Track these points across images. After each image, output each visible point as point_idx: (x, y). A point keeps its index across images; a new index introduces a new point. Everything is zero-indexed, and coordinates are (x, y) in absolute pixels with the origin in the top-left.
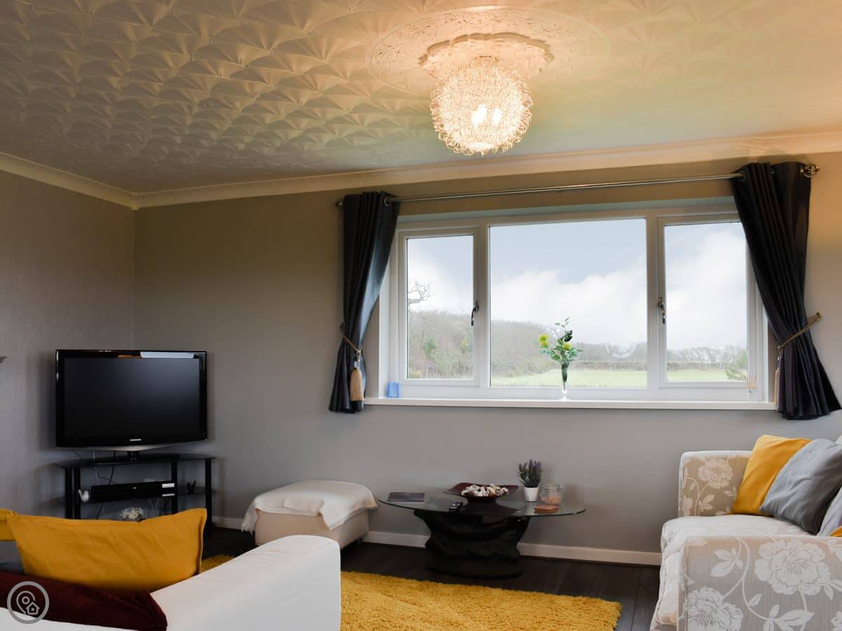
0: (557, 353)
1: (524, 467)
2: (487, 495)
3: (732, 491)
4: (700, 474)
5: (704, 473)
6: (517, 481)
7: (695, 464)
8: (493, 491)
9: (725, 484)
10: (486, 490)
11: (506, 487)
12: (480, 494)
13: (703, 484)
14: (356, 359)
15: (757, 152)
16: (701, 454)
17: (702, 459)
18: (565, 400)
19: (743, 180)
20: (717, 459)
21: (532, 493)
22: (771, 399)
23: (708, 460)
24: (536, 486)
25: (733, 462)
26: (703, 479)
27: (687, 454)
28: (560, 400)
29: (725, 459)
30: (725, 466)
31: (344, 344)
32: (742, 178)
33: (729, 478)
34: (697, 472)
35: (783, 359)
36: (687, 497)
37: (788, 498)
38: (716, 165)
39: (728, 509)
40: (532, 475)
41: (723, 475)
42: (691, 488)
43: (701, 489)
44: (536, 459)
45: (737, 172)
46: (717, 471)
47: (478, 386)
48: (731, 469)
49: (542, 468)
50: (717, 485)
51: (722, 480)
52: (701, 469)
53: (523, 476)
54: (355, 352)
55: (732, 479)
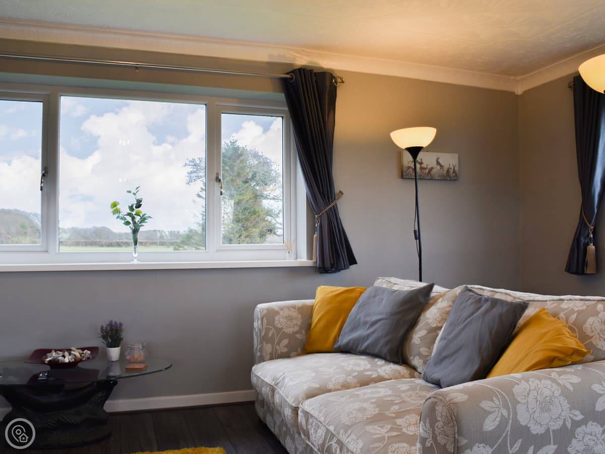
0: (129, 219)
1: (106, 328)
2: (73, 360)
3: (302, 334)
4: (276, 322)
5: (280, 321)
6: (98, 342)
7: (270, 315)
8: (77, 353)
9: (296, 329)
10: (70, 354)
11: (88, 349)
12: (67, 360)
13: (279, 330)
15: (302, 61)
16: (274, 305)
17: (276, 309)
18: (135, 262)
19: (292, 81)
20: (289, 308)
21: (115, 353)
23: (282, 309)
24: (118, 346)
25: (301, 309)
26: (279, 326)
27: (261, 306)
28: (131, 263)
29: (294, 307)
30: (294, 314)
32: (291, 79)
33: (299, 323)
34: (274, 320)
36: (267, 343)
37: (368, 336)
38: (271, 65)
39: (299, 350)
40: (113, 335)
41: (295, 322)
42: (270, 335)
43: (277, 335)
44: (116, 319)
45: (287, 74)
46: (290, 318)
47: (47, 251)
48: (300, 316)
49: (123, 327)
50: (289, 330)
51: (294, 325)
52: (277, 318)
53: (104, 337)
55: (302, 323)
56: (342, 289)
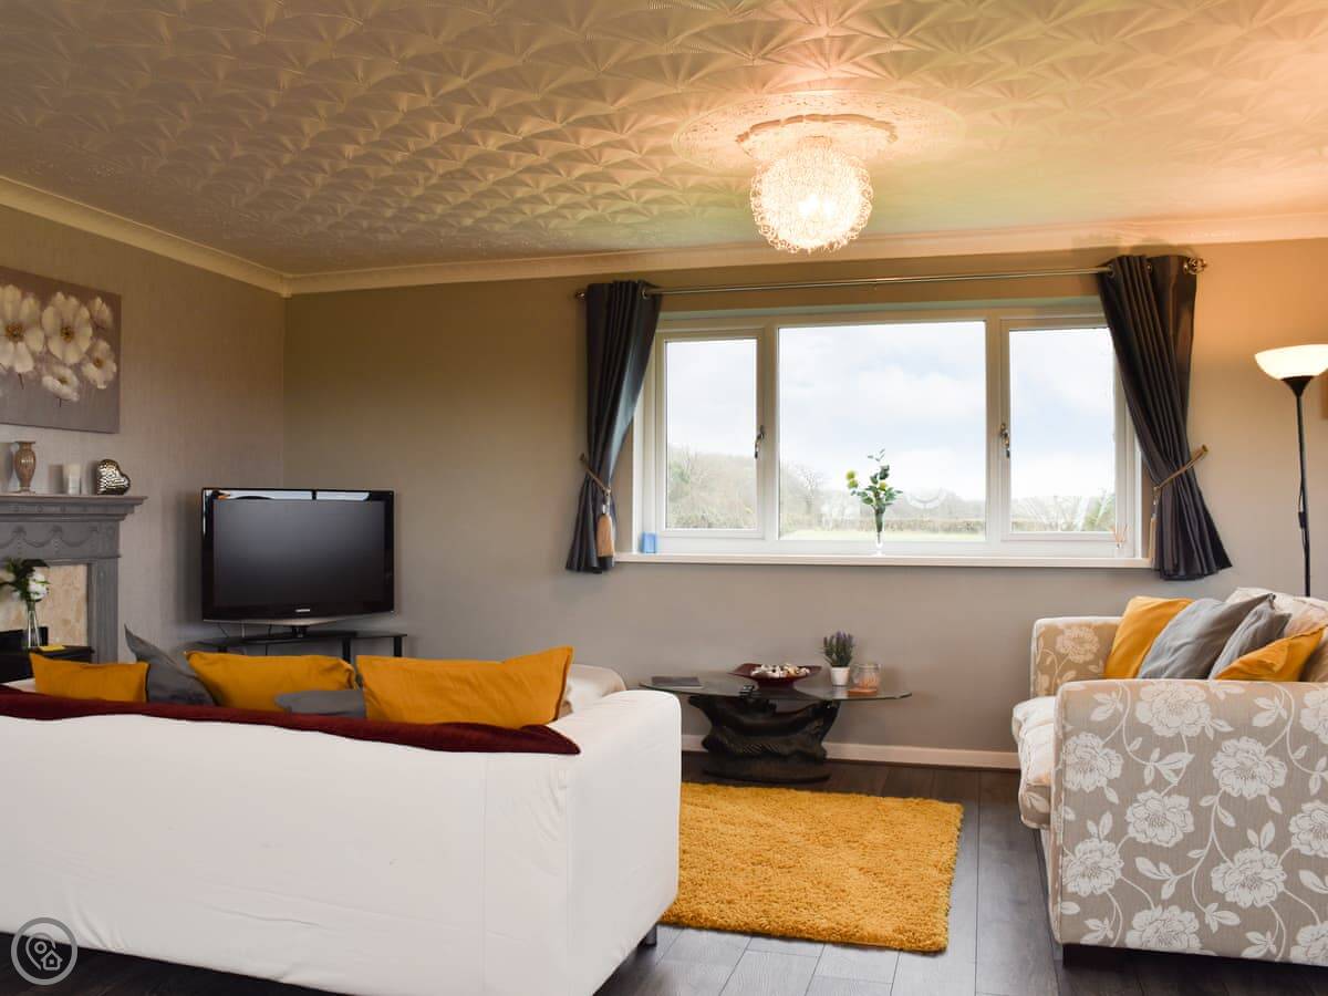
0: (871, 494)
1: (831, 640)
2: (784, 676)
3: (1098, 665)
4: (1058, 646)
5: (1063, 644)
6: (822, 661)
7: (1051, 634)
8: (792, 671)
9: (1090, 657)
10: (782, 669)
11: (807, 667)
12: (777, 675)
13: (1061, 657)
14: (604, 502)
15: (1129, 240)
16: (1060, 621)
17: (1061, 626)
18: (879, 555)
19: (1113, 276)
20: (1080, 626)
21: (840, 675)
22: (1145, 554)
23: (1069, 626)
24: (846, 666)
25: (1098, 629)
26: (1062, 651)
27: (1041, 622)
28: (875, 556)
29: (1089, 626)
30: (1089, 635)
31: (588, 481)
32: (1110, 273)
33: (1095, 650)
34: (1055, 643)
35: (1161, 503)
36: (1042, 674)
38: (1079, 255)
40: (840, 651)
41: (1087, 646)
42: (1048, 662)
43: (1059, 663)
44: (845, 631)
45: (1105, 265)
46: (1080, 641)
47: (763, 539)
48: (1096, 639)
49: (854, 641)
50: (1079, 659)
51: (1086, 651)
52: (1059, 639)
53: (828, 653)
54: (603, 492)
55: (1098, 650)
56: (1160, 601)
